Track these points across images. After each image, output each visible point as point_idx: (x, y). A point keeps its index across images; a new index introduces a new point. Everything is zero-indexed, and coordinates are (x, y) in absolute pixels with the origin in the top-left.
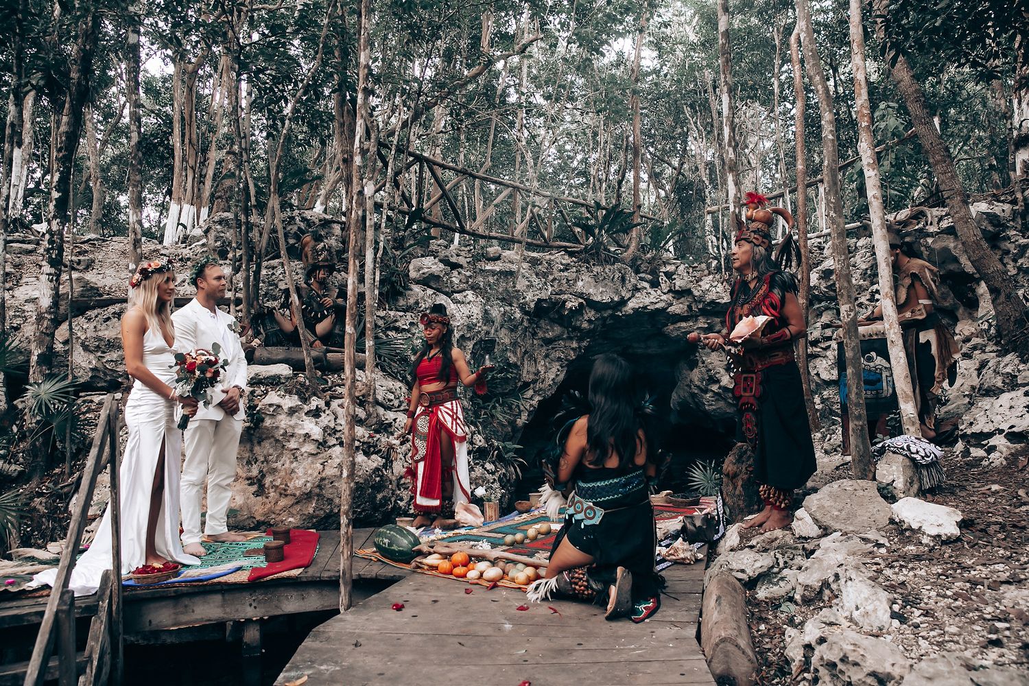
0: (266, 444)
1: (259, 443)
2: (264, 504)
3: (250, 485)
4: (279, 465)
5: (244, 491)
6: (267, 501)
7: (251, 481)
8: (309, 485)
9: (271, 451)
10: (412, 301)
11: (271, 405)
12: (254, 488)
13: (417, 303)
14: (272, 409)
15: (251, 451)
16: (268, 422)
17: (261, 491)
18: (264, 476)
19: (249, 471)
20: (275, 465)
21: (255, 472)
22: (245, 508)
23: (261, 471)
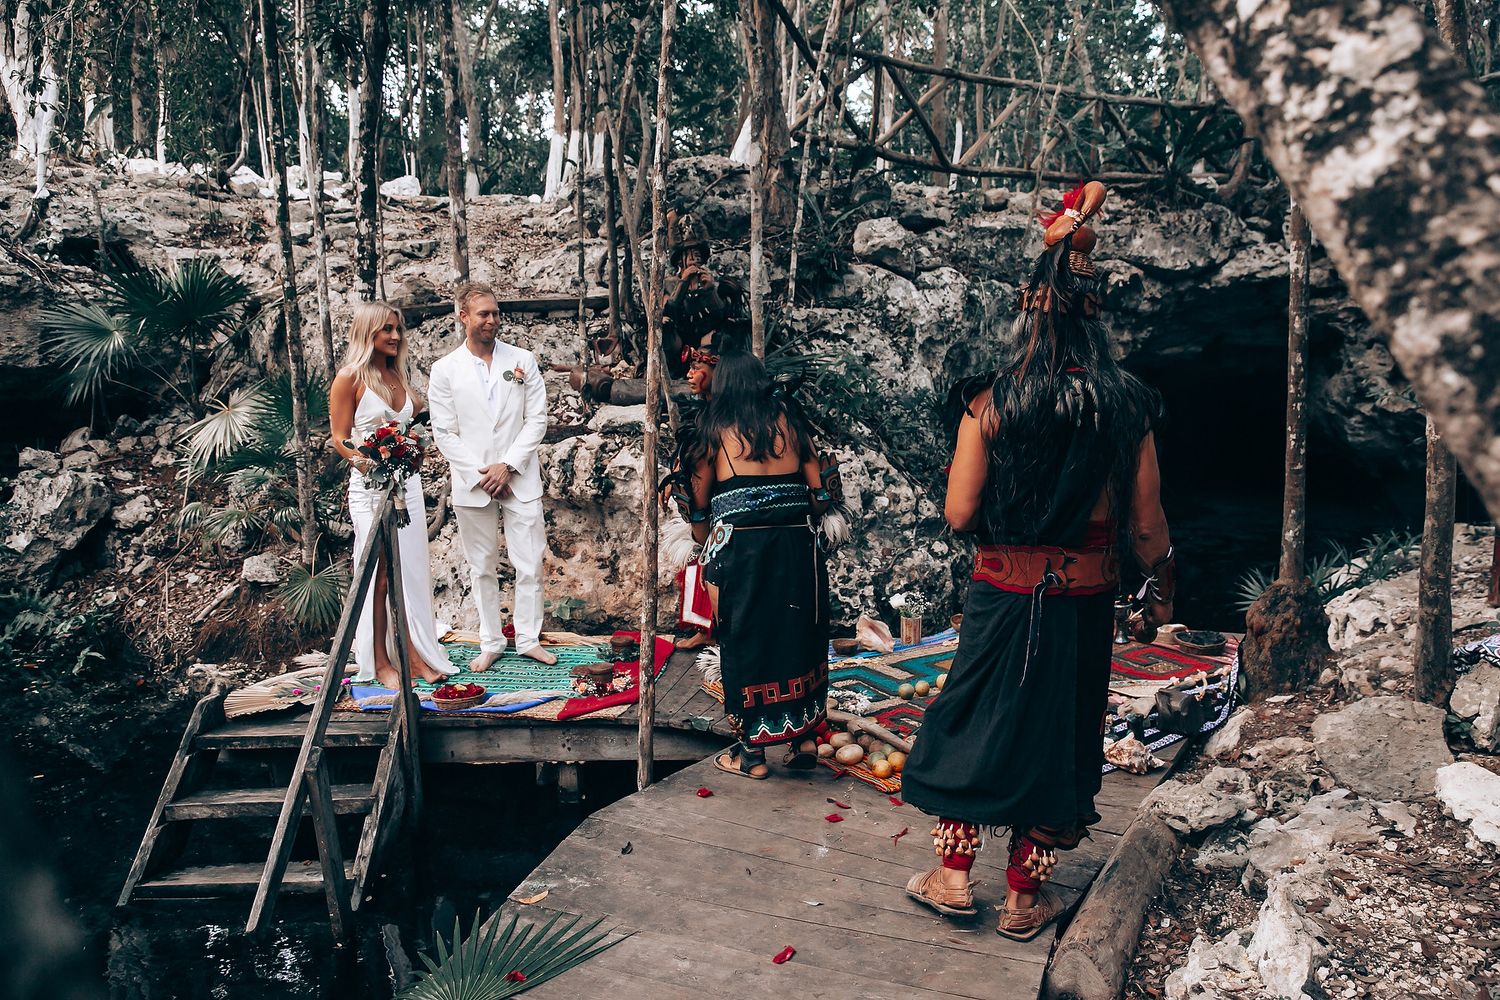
0: (620, 516)
1: (611, 515)
2: (616, 595)
3: (601, 567)
4: (634, 545)
5: (594, 576)
6: (620, 591)
7: (603, 563)
8: (669, 575)
9: (625, 526)
10: (852, 290)
11: (622, 468)
12: (606, 572)
13: (860, 292)
14: (623, 473)
15: (603, 524)
16: (620, 489)
17: (613, 578)
18: (617, 558)
19: (600, 549)
20: (630, 545)
21: (607, 552)
22: (594, 599)
23: (614, 552)
